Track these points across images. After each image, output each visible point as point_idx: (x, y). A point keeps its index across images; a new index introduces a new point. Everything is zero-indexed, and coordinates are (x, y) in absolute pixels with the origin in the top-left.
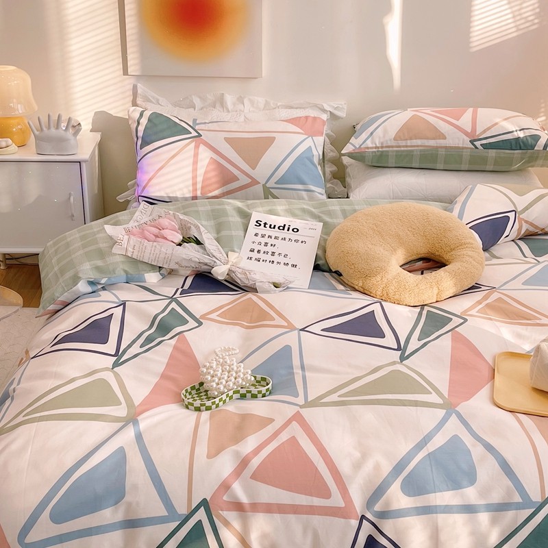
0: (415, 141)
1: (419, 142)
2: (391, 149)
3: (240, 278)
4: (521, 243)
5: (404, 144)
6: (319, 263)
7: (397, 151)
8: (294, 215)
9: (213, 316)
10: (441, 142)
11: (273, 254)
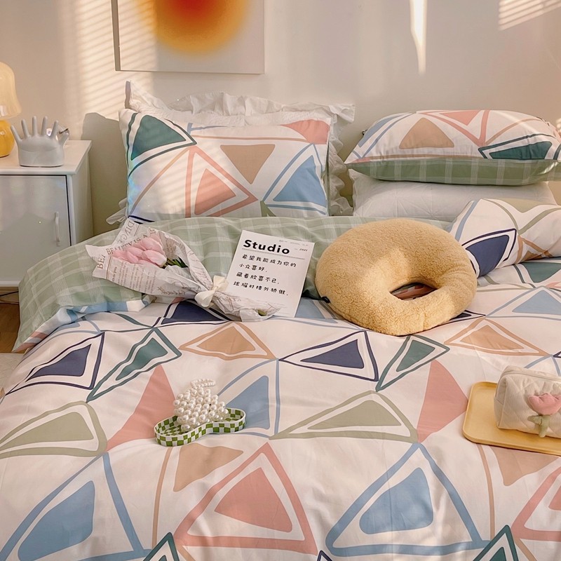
0: (421, 149)
1: (425, 151)
2: (397, 159)
3: (224, 305)
5: (410, 153)
6: (308, 289)
7: (403, 162)
8: (287, 235)
9: (194, 346)
10: (449, 151)
11: (261, 278)
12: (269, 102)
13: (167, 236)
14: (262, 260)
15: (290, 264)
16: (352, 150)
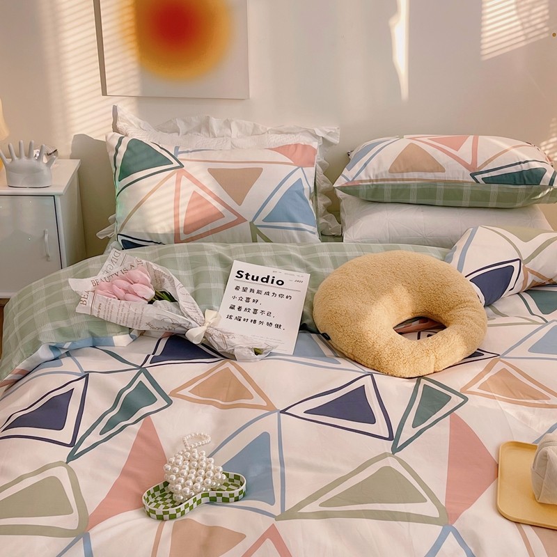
0: (411, 173)
1: (416, 175)
2: (386, 182)
3: (217, 342)
4: (527, 297)
5: (400, 177)
6: (305, 322)
7: (393, 185)
8: (280, 264)
9: (185, 392)
10: (440, 176)
11: (255, 311)
12: (254, 124)
13: (155, 267)
14: (256, 291)
15: (285, 297)
16: (340, 173)
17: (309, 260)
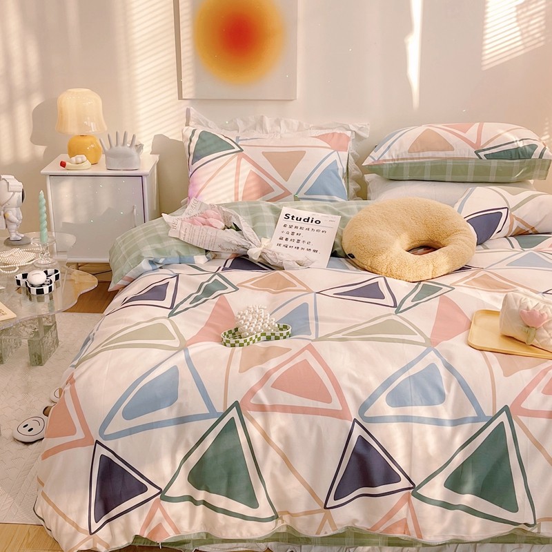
0: (426, 152)
1: (430, 154)
2: (405, 161)
3: (270, 259)
4: (513, 240)
5: (417, 156)
6: (336, 249)
7: (411, 163)
9: (248, 285)
10: (450, 154)
11: (298, 241)
12: (300, 123)
15: (321, 231)
17: (342, 210)
